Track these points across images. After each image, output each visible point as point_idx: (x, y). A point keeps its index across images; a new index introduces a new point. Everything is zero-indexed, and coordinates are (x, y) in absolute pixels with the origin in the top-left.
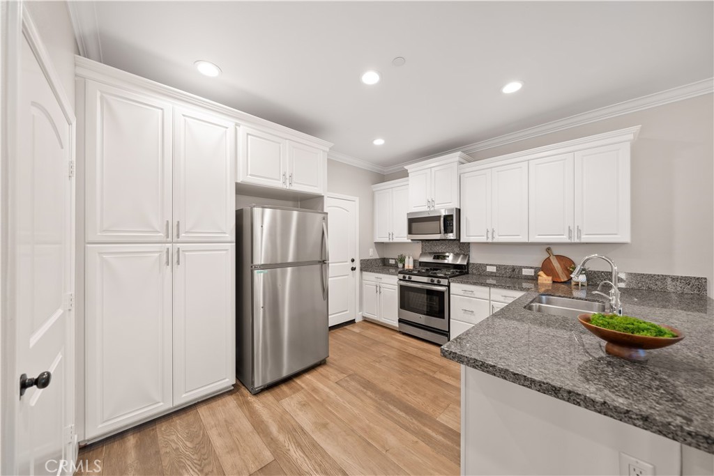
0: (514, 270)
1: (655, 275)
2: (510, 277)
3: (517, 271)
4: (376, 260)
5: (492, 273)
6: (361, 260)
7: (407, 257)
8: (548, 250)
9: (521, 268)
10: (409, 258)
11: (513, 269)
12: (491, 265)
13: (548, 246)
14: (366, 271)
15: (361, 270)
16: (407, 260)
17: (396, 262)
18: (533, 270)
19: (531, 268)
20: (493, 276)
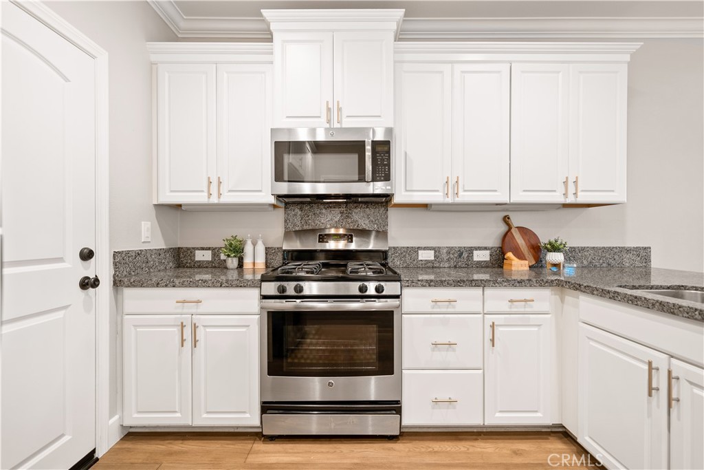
0: (460, 255)
1: (613, 248)
2: (455, 267)
3: (465, 255)
4: (159, 252)
5: (428, 262)
6: (115, 254)
7: (249, 243)
8: (506, 220)
9: (471, 250)
10: (254, 244)
11: (460, 252)
12: (425, 248)
13: (506, 214)
14: (132, 285)
15: (117, 283)
16: (248, 249)
17: (214, 255)
18: (488, 252)
19: (486, 248)
20: (428, 267)
